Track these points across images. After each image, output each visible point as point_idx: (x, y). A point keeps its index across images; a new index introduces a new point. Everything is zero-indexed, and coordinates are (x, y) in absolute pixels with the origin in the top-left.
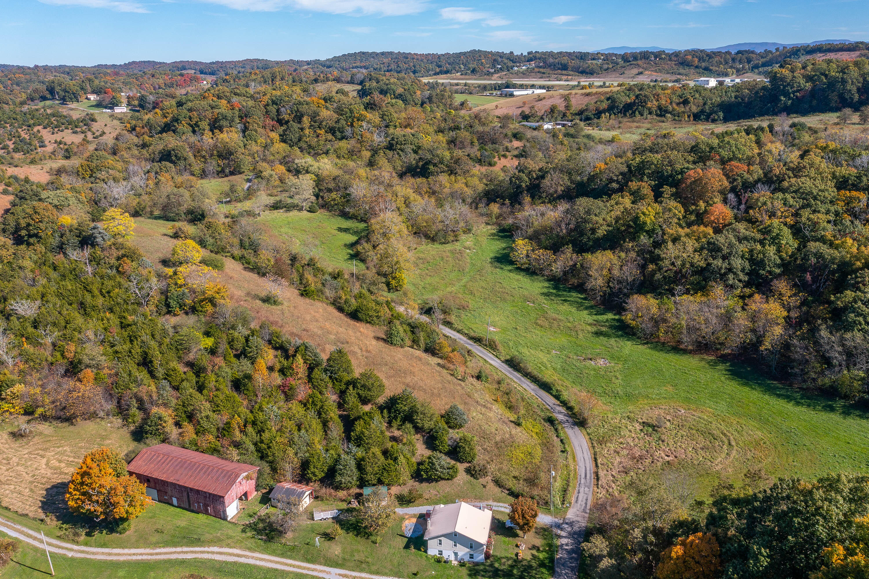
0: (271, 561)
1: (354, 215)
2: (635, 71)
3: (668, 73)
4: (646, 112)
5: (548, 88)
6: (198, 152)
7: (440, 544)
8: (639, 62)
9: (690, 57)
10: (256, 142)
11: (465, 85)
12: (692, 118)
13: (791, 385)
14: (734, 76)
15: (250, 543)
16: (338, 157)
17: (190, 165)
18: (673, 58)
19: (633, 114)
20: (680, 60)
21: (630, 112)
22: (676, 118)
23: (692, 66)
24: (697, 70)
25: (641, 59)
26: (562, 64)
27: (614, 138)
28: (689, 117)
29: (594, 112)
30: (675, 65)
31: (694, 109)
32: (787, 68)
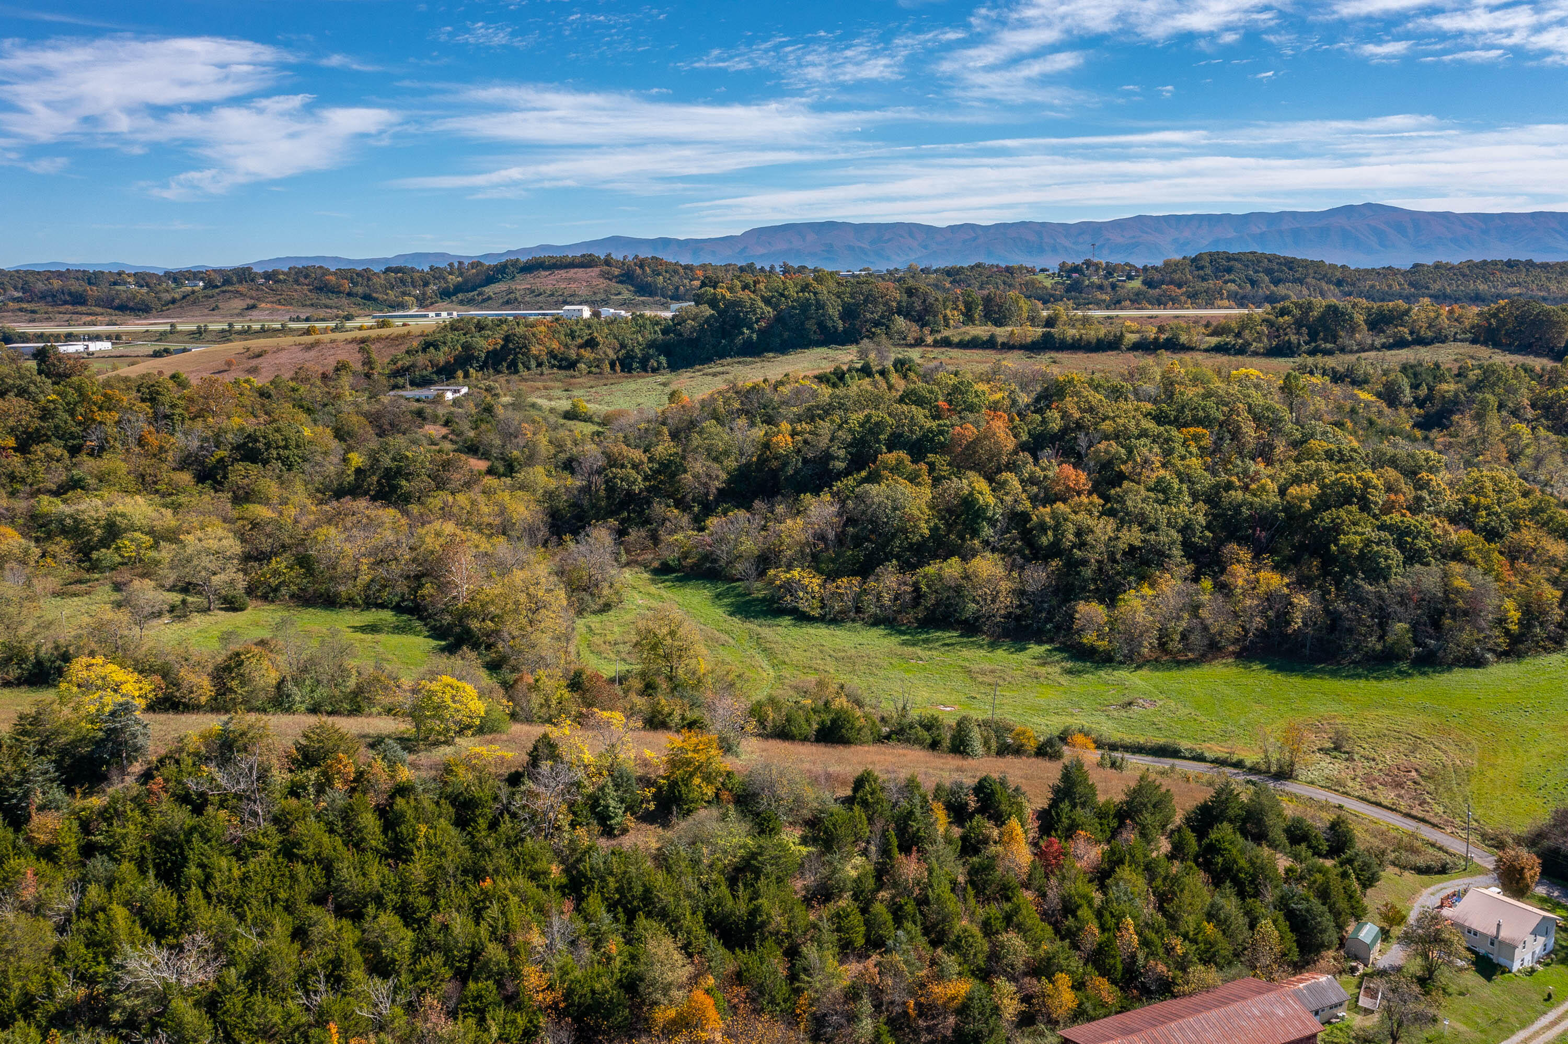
2: (239, 303)
3: (305, 306)
4: (533, 364)
7: (1524, 948)
8: (239, 288)
9: (331, 278)
12: (618, 368)
18: (302, 279)
19: (513, 369)
20: (316, 283)
21: (505, 364)
22: (593, 369)
23: (340, 292)
24: (353, 299)
25: (240, 282)
26: (70, 294)
27: (574, 406)
28: (612, 365)
29: (430, 369)
30: (310, 291)
31: (612, 355)
32: (722, 288)
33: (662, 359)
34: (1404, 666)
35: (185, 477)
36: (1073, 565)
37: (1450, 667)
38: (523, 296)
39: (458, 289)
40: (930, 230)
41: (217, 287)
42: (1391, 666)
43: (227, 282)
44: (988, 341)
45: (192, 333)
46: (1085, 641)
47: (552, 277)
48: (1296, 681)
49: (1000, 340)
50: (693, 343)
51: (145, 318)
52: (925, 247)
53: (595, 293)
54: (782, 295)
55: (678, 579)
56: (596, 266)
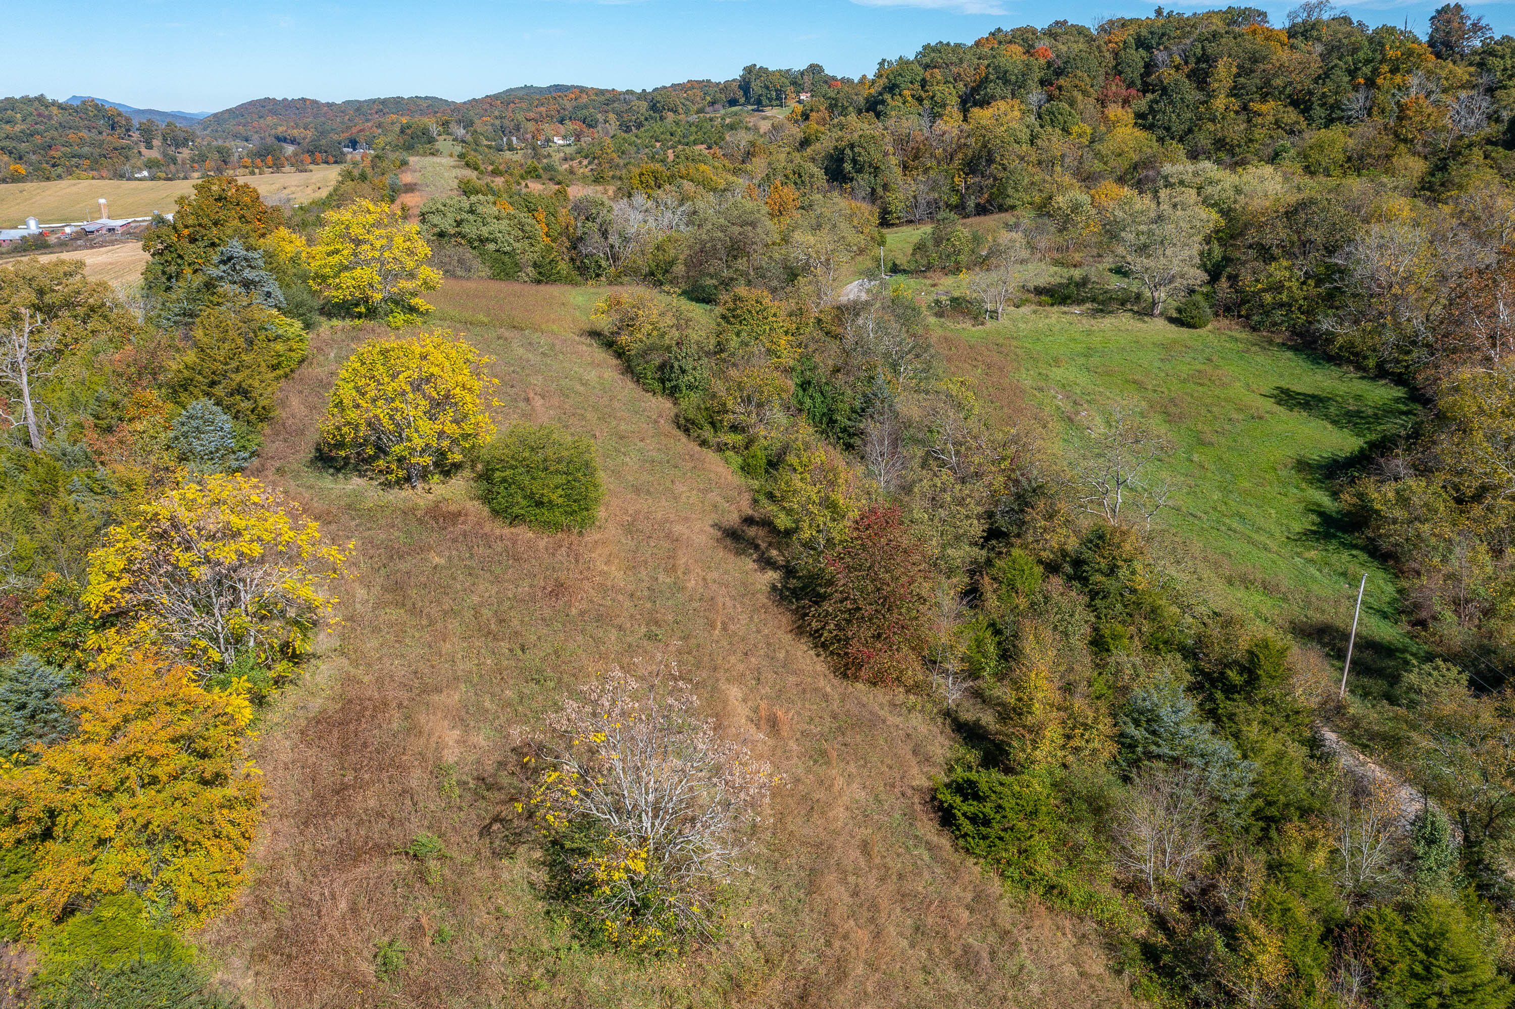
1: (1350, 346)
6: (916, 157)
10: (1066, 131)
16: (1309, 170)
17: (885, 187)
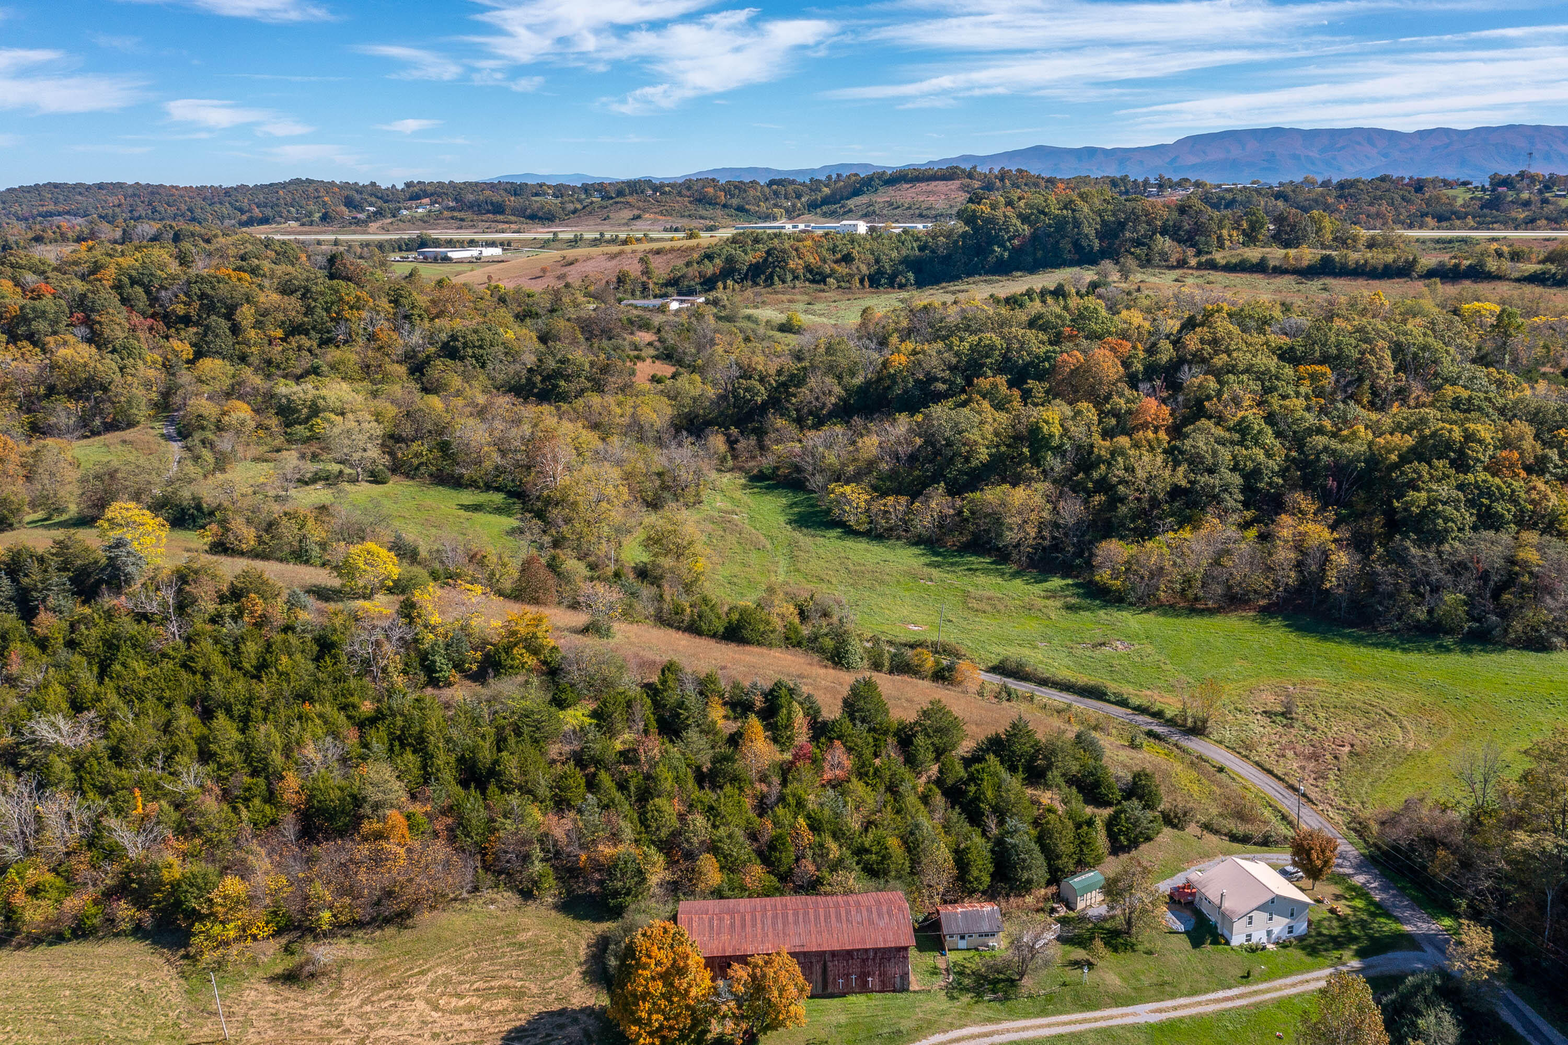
0: (1040, 1027)
2: (627, 214)
3: (683, 216)
4: (789, 277)
5: (505, 245)
7: (1250, 923)
8: (630, 199)
9: (711, 190)
10: (143, 360)
11: (336, 243)
12: (867, 283)
13: (1375, 629)
14: (784, 220)
15: (981, 1010)
18: (684, 192)
19: (769, 282)
20: (697, 195)
21: (763, 277)
22: (843, 284)
23: (716, 204)
24: (727, 211)
25: (631, 194)
26: (492, 204)
27: (790, 319)
28: (862, 281)
29: (697, 280)
30: (690, 202)
31: (864, 269)
32: (985, 204)
33: (911, 275)
34: (1448, 641)
35: (402, 370)
36: (1115, 500)
37: (1505, 647)
38: (882, 209)
39: (826, 201)
40: (1393, 136)
41: (612, 198)
42: (1435, 638)
43: (620, 193)
44: (1258, 264)
45: (571, 241)
46: (1097, 578)
47: (913, 190)
48: (1309, 644)
49: (1272, 263)
50: (947, 259)
51: (549, 227)
52: (1385, 155)
53: (951, 207)
54: (1043, 213)
55: (768, 488)
56: (958, 179)
